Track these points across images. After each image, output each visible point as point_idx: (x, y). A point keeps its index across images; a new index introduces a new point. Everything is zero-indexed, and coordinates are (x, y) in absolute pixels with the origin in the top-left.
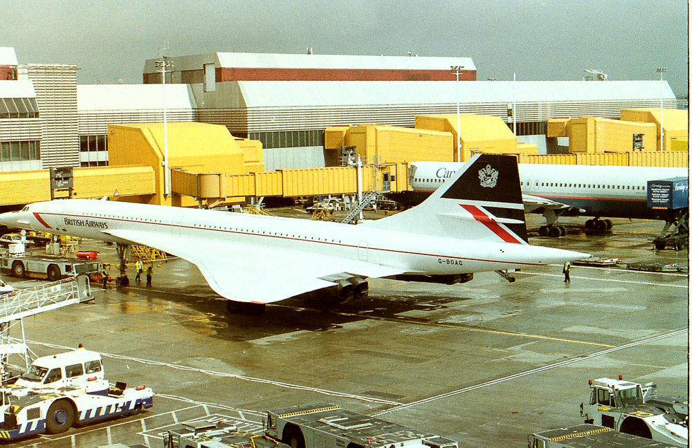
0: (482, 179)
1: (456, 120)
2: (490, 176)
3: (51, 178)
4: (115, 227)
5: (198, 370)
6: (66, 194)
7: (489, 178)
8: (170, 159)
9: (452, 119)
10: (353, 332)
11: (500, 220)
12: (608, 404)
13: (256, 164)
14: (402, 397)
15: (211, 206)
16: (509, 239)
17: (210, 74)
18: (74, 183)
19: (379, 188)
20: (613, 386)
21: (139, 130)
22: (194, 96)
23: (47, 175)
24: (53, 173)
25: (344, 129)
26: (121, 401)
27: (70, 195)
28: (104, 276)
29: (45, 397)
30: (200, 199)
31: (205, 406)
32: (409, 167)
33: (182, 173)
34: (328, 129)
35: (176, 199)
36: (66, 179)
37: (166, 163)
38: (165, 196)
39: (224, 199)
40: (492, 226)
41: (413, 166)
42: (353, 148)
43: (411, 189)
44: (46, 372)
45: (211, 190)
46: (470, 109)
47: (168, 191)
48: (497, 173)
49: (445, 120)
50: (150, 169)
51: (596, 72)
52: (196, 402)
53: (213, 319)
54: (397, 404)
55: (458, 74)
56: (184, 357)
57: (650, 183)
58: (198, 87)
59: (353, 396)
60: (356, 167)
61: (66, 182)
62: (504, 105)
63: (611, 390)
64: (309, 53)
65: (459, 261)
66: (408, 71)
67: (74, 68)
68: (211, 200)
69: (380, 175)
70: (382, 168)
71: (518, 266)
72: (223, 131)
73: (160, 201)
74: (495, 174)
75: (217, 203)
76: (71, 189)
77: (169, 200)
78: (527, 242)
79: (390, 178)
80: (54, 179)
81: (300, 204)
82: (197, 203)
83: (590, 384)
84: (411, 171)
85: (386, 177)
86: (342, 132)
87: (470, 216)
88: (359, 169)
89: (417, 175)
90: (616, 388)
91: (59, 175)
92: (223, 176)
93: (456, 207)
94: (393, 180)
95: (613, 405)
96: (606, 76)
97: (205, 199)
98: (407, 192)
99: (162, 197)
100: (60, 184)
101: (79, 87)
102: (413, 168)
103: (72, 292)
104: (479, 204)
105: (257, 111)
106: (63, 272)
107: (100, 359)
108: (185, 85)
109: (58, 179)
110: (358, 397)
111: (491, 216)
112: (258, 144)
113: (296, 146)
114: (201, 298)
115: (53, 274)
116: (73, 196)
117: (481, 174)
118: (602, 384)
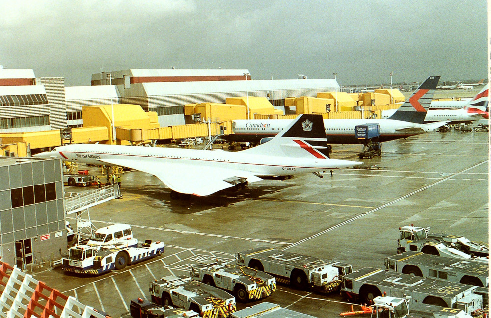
0: (304, 127)
1: (246, 100)
2: (308, 125)
3: (61, 134)
4: (104, 157)
5: (174, 230)
6: (69, 141)
7: (308, 126)
8: (115, 122)
9: (244, 99)
10: (241, 207)
11: (314, 147)
12: (410, 239)
13: (155, 123)
14: (289, 240)
15: (137, 145)
16: (319, 156)
17: (127, 80)
18: (72, 136)
19: (219, 134)
20: (413, 230)
21: (99, 108)
22: (119, 91)
23: (59, 132)
24: (62, 131)
25: (194, 105)
26: (150, 250)
27: (71, 142)
28: (99, 183)
29: (113, 250)
30: (132, 142)
31: (190, 250)
32: (232, 122)
33: (122, 129)
34: (186, 105)
35: (119, 142)
36: (68, 134)
37: (113, 124)
38: (113, 141)
39: (144, 141)
40: (310, 150)
41: (234, 122)
42: (199, 114)
43: (233, 133)
44: (104, 236)
45: (137, 137)
46: (252, 94)
47: (115, 139)
48: (312, 123)
49: (241, 99)
50: (106, 128)
51: (302, 75)
52: (184, 248)
53: (164, 202)
54: (289, 244)
55: (247, 77)
56: (162, 224)
57: (356, 127)
58: (121, 86)
59: (264, 241)
60: (207, 123)
61: (68, 136)
62: (265, 91)
63: (412, 232)
64: (173, 69)
65: (293, 168)
66: (220, 76)
67: (63, 79)
68: (137, 142)
69: (219, 127)
70: (220, 124)
71: (324, 170)
72: (139, 108)
73: (110, 143)
74: (311, 124)
75: (141, 143)
76: (71, 139)
77: (115, 142)
78: (329, 157)
79: (224, 128)
80: (62, 134)
81: (174, 142)
82: (130, 144)
83: (400, 229)
84: (233, 125)
85: (222, 128)
86: (193, 107)
87: (298, 145)
88: (209, 124)
89: (237, 126)
90: (414, 231)
91: (65, 132)
92: (143, 130)
93: (290, 141)
94: (225, 129)
95: (413, 240)
96: (307, 77)
97: (134, 142)
98: (232, 135)
99: (112, 141)
100: (65, 136)
101: (65, 88)
102: (234, 123)
103: (111, 193)
104: (303, 139)
105: (152, 98)
106: (77, 181)
107: (130, 228)
108: (114, 86)
109: (64, 134)
110: (266, 241)
111: (309, 145)
112: (156, 113)
113: (171, 114)
114: (153, 192)
115: (71, 182)
116: (72, 143)
117: (304, 124)
118: (407, 229)
